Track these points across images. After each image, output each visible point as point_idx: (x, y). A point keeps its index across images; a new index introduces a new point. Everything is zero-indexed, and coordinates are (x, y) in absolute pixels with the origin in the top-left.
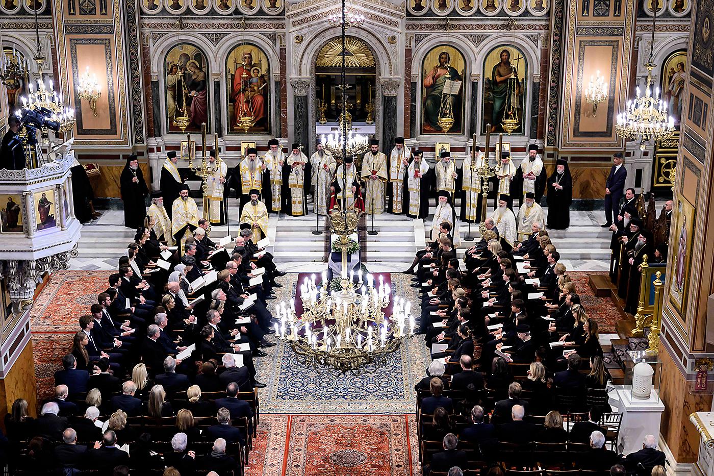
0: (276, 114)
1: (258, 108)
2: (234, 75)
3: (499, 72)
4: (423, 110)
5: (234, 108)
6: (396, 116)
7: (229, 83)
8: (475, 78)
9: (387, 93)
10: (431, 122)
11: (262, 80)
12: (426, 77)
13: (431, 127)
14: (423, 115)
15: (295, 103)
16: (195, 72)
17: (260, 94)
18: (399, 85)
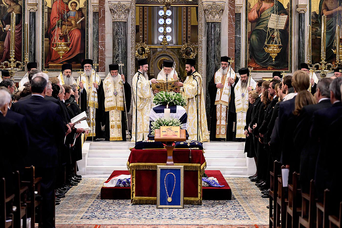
0: (93, 46)
1: (75, 43)
2: (51, 8)
3: (325, 5)
4: (248, 45)
5: (50, 44)
6: (220, 43)
7: (46, 16)
8: (302, 9)
9: (210, 18)
10: (256, 58)
11: (80, 14)
12: (251, 11)
13: (256, 64)
14: (248, 51)
15: (113, 30)
16: (10, 5)
17: (78, 29)
18: (223, 10)
